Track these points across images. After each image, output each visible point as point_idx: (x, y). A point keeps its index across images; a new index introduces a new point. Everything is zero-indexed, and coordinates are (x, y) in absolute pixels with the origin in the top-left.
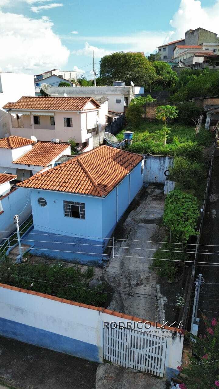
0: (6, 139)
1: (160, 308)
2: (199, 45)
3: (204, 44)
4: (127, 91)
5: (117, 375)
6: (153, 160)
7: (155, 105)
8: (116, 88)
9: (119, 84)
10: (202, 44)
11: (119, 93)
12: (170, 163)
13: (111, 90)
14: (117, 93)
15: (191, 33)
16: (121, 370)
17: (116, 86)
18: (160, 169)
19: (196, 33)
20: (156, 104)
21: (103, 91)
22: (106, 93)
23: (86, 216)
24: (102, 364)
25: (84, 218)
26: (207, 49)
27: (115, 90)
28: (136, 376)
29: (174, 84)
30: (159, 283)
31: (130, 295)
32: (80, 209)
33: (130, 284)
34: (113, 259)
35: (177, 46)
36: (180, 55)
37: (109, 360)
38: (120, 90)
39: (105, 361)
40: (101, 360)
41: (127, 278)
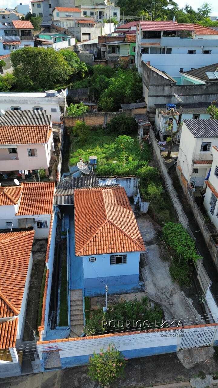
0: (3, 194)
1: (190, 307)
2: (76, 7)
3: (82, 6)
4: (62, 102)
5: (190, 354)
6: (121, 182)
7: (92, 115)
8: (50, 99)
9: (53, 95)
10: (80, 6)
11: (54, 103)
12: (134, 182)
13: (45, 100)
14: (52, 103)
16: (190, 350)
17: (50, 96)
18: (127, 187)
21: (37, 101)
22: (40, 103)
23: (127, 262)
24: (179, 352)
25: (125, 263)
26: (85, 13)
27: (50, 100)
28: (198, 350)
29: (84, 74)
30: (182, 290)
31: (171, 305)
32: (123, 258)
33: (166, 297)
34: (147, 282)
35: (56, 7)
36: (61, 19)
37: (182, 348)
38: (54, 101)
39: (180, 350)
40: (178, 350)
41: (163, 293)
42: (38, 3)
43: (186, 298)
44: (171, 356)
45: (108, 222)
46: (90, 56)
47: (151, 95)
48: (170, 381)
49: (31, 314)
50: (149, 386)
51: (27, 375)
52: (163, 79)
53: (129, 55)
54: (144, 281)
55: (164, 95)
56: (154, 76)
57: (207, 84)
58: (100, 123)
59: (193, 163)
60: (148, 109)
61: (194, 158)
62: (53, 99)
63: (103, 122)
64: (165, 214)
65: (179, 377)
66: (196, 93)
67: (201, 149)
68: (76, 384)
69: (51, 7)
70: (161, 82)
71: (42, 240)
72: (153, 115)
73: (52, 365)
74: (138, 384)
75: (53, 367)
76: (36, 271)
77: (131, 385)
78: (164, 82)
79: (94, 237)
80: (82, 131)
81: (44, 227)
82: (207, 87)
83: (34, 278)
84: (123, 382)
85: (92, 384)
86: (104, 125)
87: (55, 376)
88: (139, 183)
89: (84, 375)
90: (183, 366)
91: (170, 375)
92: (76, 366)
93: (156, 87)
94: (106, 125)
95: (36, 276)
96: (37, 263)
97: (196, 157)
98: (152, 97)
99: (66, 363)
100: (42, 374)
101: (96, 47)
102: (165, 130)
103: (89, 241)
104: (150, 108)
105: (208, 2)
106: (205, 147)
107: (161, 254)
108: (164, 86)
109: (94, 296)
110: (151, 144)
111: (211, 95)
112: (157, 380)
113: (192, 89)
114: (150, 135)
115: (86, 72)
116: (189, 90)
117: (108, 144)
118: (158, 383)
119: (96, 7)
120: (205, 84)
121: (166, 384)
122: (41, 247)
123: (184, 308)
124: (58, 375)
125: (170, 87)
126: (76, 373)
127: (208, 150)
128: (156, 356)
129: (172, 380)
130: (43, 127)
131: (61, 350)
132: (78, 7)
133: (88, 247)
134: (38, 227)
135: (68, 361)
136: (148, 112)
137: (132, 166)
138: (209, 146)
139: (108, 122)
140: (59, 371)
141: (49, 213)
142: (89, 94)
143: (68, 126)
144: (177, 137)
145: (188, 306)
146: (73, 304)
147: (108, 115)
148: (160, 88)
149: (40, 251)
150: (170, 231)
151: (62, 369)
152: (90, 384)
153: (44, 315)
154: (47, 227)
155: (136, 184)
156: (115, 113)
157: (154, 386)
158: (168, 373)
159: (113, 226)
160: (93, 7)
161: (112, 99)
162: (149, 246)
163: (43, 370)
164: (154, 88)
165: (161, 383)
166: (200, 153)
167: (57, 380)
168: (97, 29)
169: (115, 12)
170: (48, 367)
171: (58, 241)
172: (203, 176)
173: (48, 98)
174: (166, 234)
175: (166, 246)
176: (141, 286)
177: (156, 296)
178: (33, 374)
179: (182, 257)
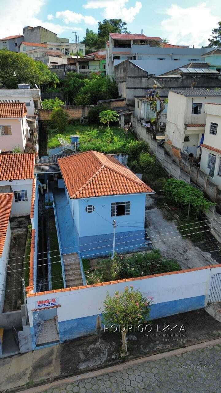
2: (43, 43)
3: (48, 43)
4: (37, 94)
8: (24, 91)
9: (26, 87)
11: (27, 96)
13: (18, 93)
14: (25, 96)
15: (30, 31)
19: (36, 31)
20: (69, 107)
22: (12, 96)
23: (131, 212)
24: (207, 307)
25: (129, 214)
26: (51, 49)
27: (23, 93)
29: (56, 85)
30: (196, 246)
31: (187, 260)
32: (125, 207)
33: (180, 253)
34: (154, 242)
35: (22, 42)
36: (29, 52)
37: (211, 302)
38: (27, 93)
39: (209, 304)
40: (206, 305)
41: (175, 250)
42: (3, 42)
43: (202, 253)
44: (199, 312)
45: (105, 168)
46: (61, 70)
47: (129, 87)
48: (206, 338)
49: (12, 284)
50: (180, 348)
51: (12, 356)
52: (140, 70)
53: (100, 70)
54: (150, 240)
55: (142, 87)
56: (131, 67)
57: (182, 77)
58: (78, 117)
59: (186, 126)
60: (126, 102)
61: (186, 121)
62: (26, 92)
63: (80, 115)
64: (161, 180)
65: (215, 332)
66: (172, 86)
67: (192, 111)
68: (81, 358)
69: (17, 46)
70: (138, 73)
71: (20, 217)
72: (132, 108)
73: (46, 340)
74: (166, 347)
75: (47, 342)
76: (17, 243)
77: (156, 349)
78: (142, 74)
79: (90, 181)
80: (60, 118)
81: (24, 200)
82: (183, 80)
83: (13, 250)
84: (146, 347)
85: (104, 354)
86: (82, 118)
87: (51, 353)
88: (128, 160)
89: (92, 346)
90: (217, 321)
91: (204, 332)
92: (80, 336)
93: (133, 79)
94: (84, 118)
95: (17, 248)
96: (16, 237)
97: (187, 120)
98: (130, 89)
99: (65, 332)
100: (33, 352)
101: (65, 68)
102: (147, 116)
103: (85, 185)
104: (129, 100)
105: (166, 38)
106: (196, 109)
107: (164, 215)
108: (141, 78)
109: (93, 258)
110: (133, 132)
111: (186, 88)
112: (189, 339)
113: (169, 81)
114: (131, 124)
115: (57, 84)
116: (166, 82)
117: (88, 131)
118: (191, 342)
119: (62, 44)
120: (180, 77)
121: (201, 343)
122: (20, 223)
123: (203, 263)
124: (55, 351)
125: (147, 79)
126: (80, 345)
127: (199, 113)
128: (180, 314)
129: (207, 336)
130: (18, 105)
131: (60, 306)
132: (45, 43)
133: (85, 190)
134: (16, 201)
135: (69, 326)
136: (127, 104)
137: (119, 146)
138: (200, 108)
139: (86, 116)
140: (56, 347)
141: (30, 178)
142: (62, 98)
143: (43, 120)
144: (160, 124)
145: (207, 261)
146: (68, 268)
147: (86, 108)
148: (138, 80)
149: (19, 227)
150: (173, 186)
151: (61, 342)
152: (102, 354)
153: (33, 274)
154: (27, 200)
155: (124, 162)
156: (93, 106)
157: (186, 347)
158: (200, 331)
159: (111, 171)
160: (59, 44)
161: (89, 95)
162: (149, 210)
163: (33, 347)
164: (132, 80)
165: (194, 341)
166: (192, 116)
167: (54, 357)
168: (64, 60)
169: (81, 48)
170: (40, 343)
171: (42, 213)
172: (195, 146)
173: (21, 91)
174: (168, 191)
175: (169, 208)
176: (148, 244)
177: (168, 253)
178: (20, 354)
179: (192, 206)
